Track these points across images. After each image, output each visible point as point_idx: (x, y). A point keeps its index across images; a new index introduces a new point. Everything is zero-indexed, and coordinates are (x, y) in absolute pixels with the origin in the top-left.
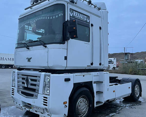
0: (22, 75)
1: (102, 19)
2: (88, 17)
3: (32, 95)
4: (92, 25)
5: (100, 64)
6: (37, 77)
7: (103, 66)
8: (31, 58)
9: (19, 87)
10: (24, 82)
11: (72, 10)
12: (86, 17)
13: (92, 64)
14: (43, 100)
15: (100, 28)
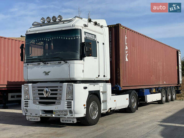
0: (38, 87)
1: (104, 36)
2: (95, 36)
3: (54, 103)
4: (98, 42)
5: (104, 76)
6: (57, 87)
7: (106, 78)
8: (50, 72)
9: (35, 98)
10: (43, 93)
11: (85, 33)
12: (94, 36)
13: (99, 76)
14: (67, 105)
15: (103, 44)
